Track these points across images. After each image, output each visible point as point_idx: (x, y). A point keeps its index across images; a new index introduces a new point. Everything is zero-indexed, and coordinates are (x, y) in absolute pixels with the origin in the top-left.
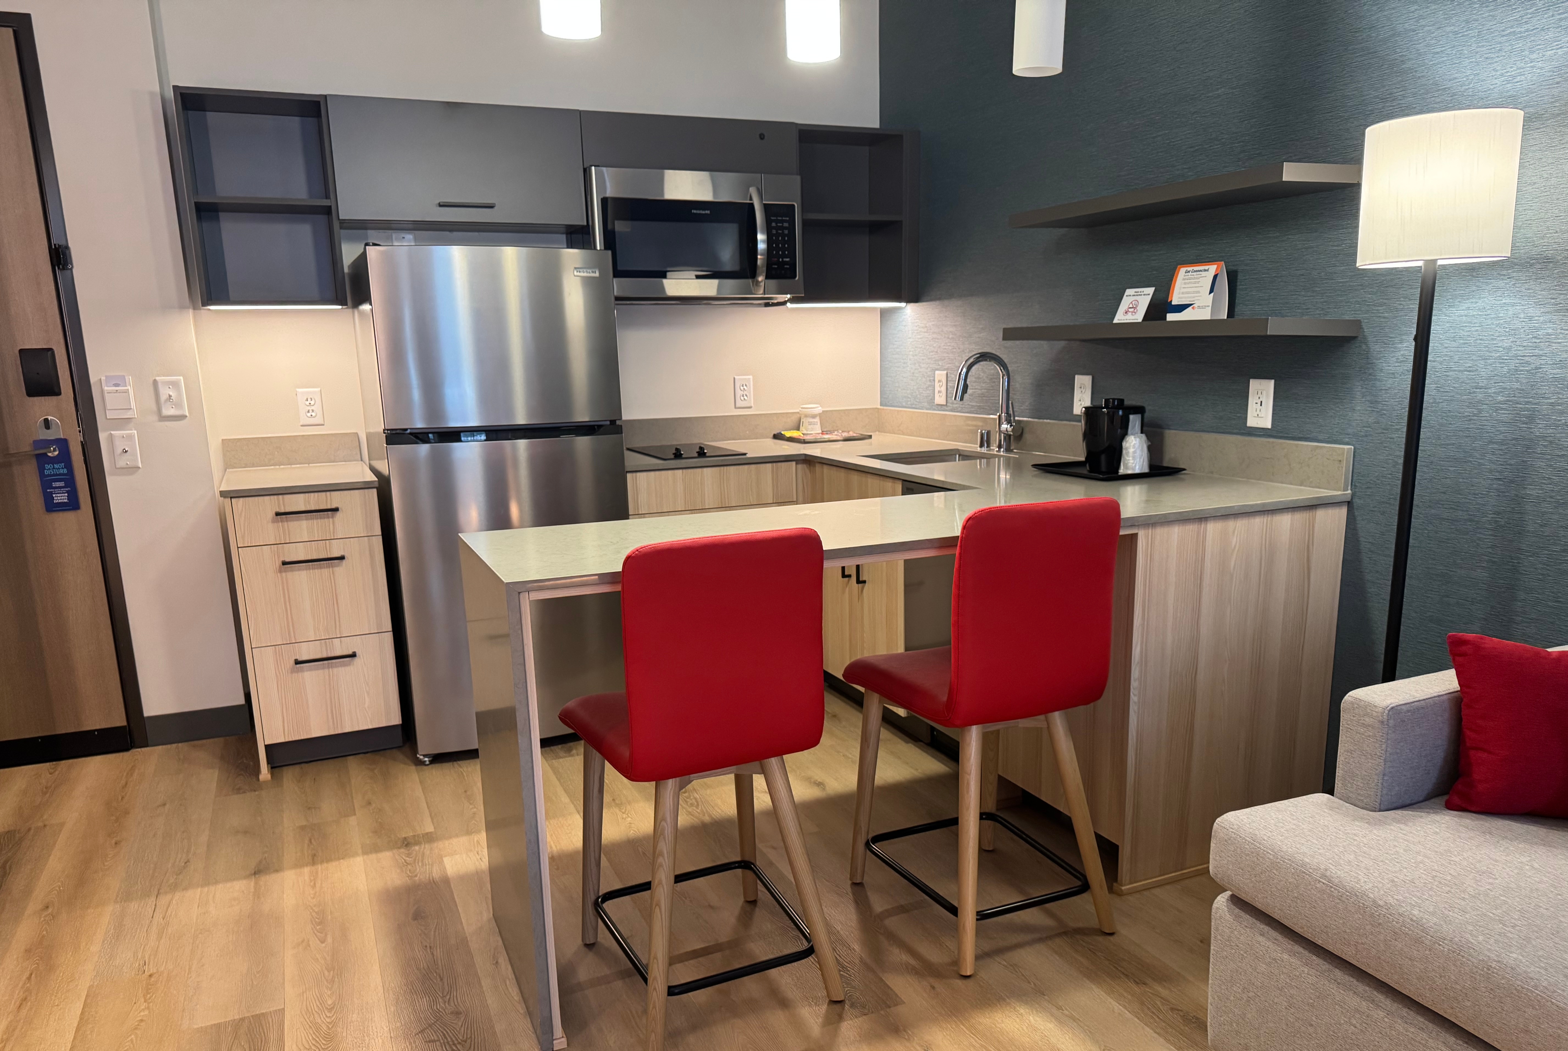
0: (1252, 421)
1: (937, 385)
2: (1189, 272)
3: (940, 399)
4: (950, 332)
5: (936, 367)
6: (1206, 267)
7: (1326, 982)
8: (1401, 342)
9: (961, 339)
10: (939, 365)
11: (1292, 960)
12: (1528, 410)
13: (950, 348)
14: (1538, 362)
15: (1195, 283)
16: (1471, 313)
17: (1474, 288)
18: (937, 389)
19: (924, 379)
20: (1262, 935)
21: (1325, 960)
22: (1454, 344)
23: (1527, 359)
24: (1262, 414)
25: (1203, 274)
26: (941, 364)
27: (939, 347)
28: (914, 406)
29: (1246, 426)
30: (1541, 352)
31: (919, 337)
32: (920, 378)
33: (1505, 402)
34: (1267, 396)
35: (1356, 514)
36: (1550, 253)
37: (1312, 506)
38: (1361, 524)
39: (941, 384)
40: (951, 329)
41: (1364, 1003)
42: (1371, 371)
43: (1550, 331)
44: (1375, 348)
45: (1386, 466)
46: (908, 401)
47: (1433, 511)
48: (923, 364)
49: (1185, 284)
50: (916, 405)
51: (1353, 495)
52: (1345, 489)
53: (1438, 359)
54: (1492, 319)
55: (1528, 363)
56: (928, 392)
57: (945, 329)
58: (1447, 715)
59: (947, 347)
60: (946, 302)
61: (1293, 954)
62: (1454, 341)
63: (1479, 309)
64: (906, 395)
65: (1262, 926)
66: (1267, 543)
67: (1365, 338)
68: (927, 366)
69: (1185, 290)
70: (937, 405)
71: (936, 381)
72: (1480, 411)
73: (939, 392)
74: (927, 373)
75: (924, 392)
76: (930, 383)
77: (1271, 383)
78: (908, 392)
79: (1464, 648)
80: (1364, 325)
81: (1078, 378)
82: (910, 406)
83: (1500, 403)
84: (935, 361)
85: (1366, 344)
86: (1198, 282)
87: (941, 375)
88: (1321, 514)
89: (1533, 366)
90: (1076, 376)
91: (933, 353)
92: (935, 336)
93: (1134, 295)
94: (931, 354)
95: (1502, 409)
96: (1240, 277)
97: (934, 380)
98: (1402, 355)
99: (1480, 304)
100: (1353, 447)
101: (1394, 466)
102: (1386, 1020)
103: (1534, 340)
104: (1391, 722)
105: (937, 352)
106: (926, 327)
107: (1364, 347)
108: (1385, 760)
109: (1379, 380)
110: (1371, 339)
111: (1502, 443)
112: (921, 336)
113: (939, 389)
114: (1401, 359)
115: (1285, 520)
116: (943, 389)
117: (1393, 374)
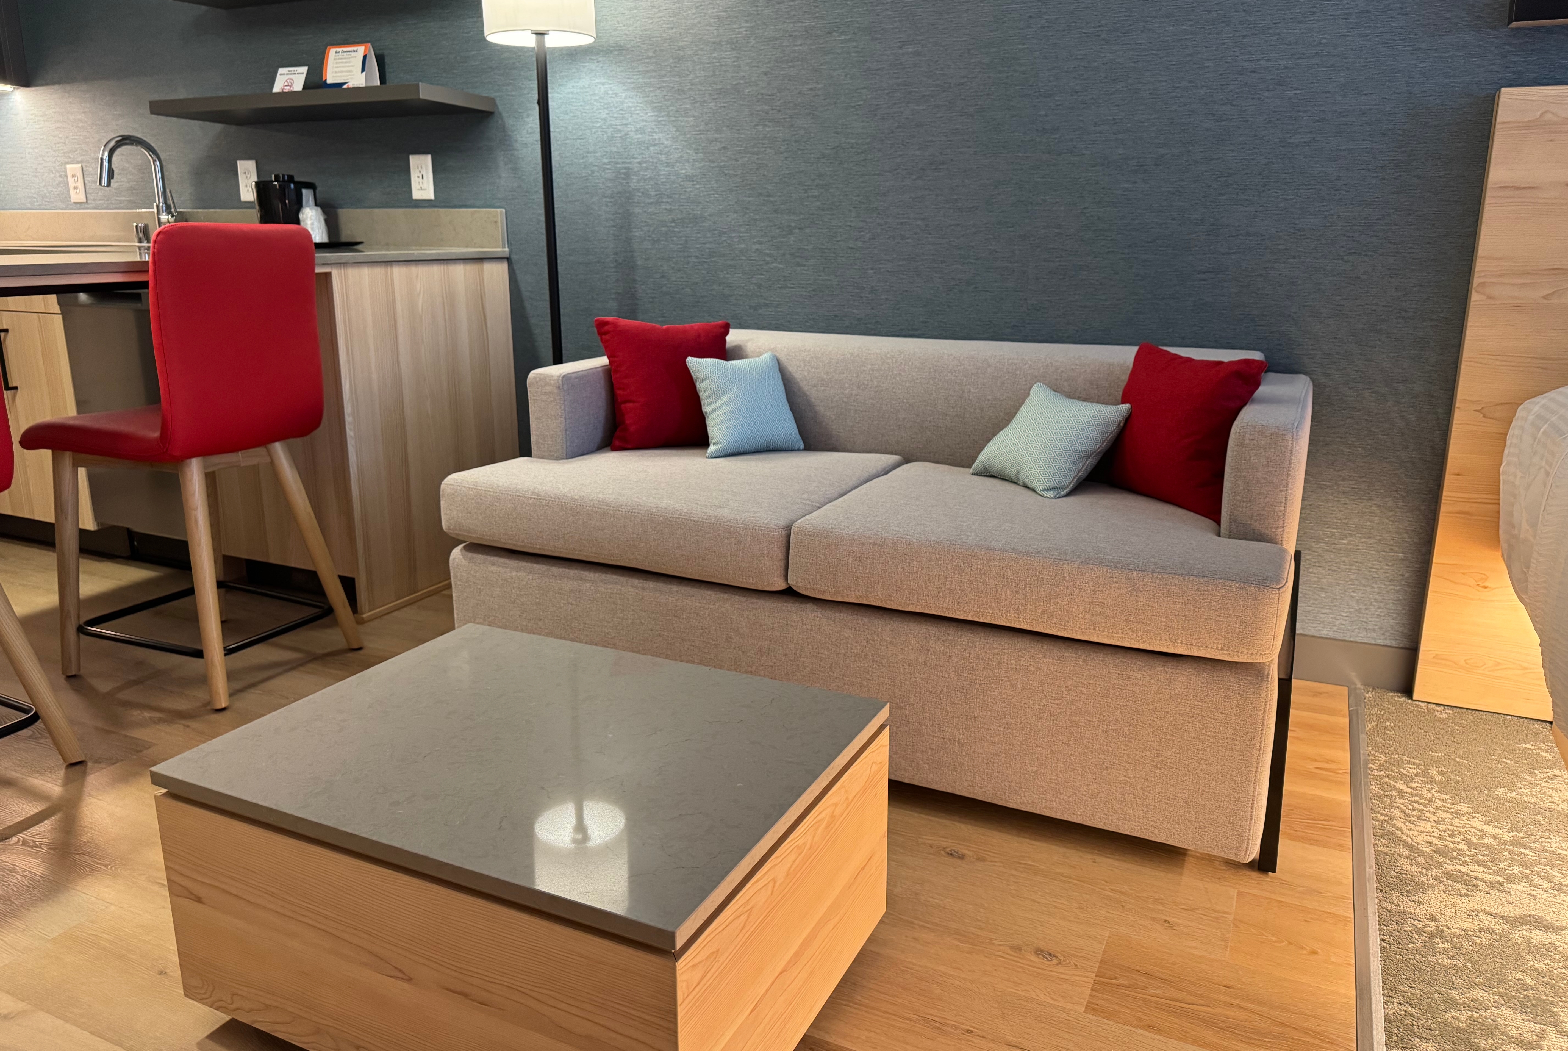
0: (417, 195)
1: (71, 181)
2: (339, 52)
3: (77, 196)
4: (79, 120)
5: (67, 160)
6: (355, 48)
7: (547, 580)
8: (528, 116)
9: (94, 128)
10: (70, 158)
11: (519, 574)
12: (625, 168)
13: (82, 138)
14: (626, 129)
15: (346, 62)
16: (575, 90)
17: (574, 70)
18: (72, 184)
19: (52, 175)
20: (493, 564)
21: (543, 564)
22: (567, 117)
23: (619, 127)
24: (425, 186)
25: (353, 54)
26: (72, 156)
27: (67, 137)
28: (42, 207)
29: (412, 200)
30: (627, 122)
31: (38, 126)
32: (46, 174)
33: (609, 163)
34: (427, 169)
35: (515, 268)
36: (622, 43)
37: (480, 259)
38: (520, 276)
39: (76, 179)
40: (79, 117)
41: (575, 583)
42: (508, 143)
43: (630, 105)
44: (509, 122)
45: (531, 223)
46: (34, 202)
47: (572, 258)
48: (48, 157)
49: (337, 63)
50: (46, 205)
51: (510, 252)
52: (504, 247)
53: (557, 130)
54: (590, 95)
55: (620, 131)
56: (60, 189)
57: (71, 117)
58: (602, 382)
59: (77, 137)
60: (68, 87)
61: (518, 569)
62: (567, 114)
63: (580, 88)
64: (30, 195)
65: (492, 558)
66: (447, 287)
67: (500, 114)
68: (54, 160)
69: (337, 70)
70: (74, 203)
71: (69, 175)
72: (593, 172)
73: (75, 188)
74: (54, 168)
75: (54, 190)
76: (61, 179)
77: (428, 158)
78: (33, 191)
79: (606, 328)
80: (498, 102)
81: (240, 163)
82: (38, 207)
83: (605, 164)
84: (64, 153)
85: (502, 118)
86: (350, 62)
87: (74, 169)
88: (488, 267)
89: (623, 133)
90: (238, 162)
91: (59, 145)
92: (58, 125)
93: (287, 74)
94: (57, 145)
95: (608, 169)
96: (387, 60)
97: (66, 176)
98: (531, 127)
99: (581, 84)
100: (504, 210)
101: (538, 223)
102: (592, 588)
103: (621, 112)
104: (565, 387)
105: (65, 143)
106: (46, 115)
107: (500, 122)
108: (565, 419)
109: (517, 150)
110: (505, 115)
111: (612, 197)
112: (40, 126)
113: (74, 184)
114: (530, 131)
115: (459, 271)
116: (80, 184)
117: (526, 144)
